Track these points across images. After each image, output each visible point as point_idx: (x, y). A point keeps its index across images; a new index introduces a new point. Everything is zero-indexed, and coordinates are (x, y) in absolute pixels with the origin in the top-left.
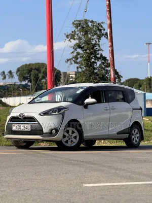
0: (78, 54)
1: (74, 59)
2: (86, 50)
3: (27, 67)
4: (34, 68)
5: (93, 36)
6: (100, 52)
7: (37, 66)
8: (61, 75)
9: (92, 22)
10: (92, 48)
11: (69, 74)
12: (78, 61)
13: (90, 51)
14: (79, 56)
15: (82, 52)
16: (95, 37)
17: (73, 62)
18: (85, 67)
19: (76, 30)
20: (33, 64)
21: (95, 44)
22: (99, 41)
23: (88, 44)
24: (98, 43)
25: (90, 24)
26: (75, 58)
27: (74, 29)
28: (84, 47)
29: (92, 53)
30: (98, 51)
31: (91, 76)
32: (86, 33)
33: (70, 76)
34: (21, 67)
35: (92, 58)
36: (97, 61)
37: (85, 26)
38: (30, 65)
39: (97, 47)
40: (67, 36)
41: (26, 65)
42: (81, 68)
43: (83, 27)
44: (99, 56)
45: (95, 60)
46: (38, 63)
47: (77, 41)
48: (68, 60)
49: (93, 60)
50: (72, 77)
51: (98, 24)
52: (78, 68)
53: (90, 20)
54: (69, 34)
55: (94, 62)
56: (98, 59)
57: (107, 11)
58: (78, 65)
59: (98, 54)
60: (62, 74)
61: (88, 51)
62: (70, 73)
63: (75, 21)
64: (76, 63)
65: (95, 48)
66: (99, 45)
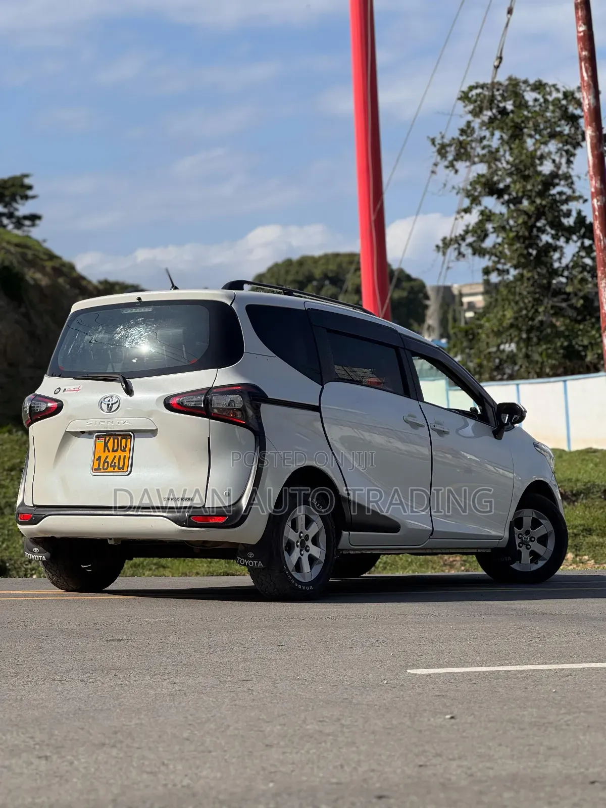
0: (487, 216)
1: (470, 239)
2: (517, 201)
3: (293, 270)
4: (318, 273)
5: (545, 143)
6: (574, 206)
7: (332, 267)
8: (427, 297)
9: (539, 86)
10: (542, 194)
11: (461, 295)
12: (488, 243)
13: (532, 202)
14: (489, 226)
15: (504, 210)
16: (553, 146)
17: (468, 251)
18: (516, 267)
19: (476, 123)
20: (315, 261)
21: (554, 175)
22: (569, 162)
23: (526, 178)
24: (564, 169)
25: (530, 96)
26: (474, 232)
27: (470, 117)
28: (507, 187)
29: (540, 213)
30: (566, 201)
31: (538, 302)
32: (516, 134)
33: (466, 300)
34: (270, 270)
35: (542, 230)
36: (561, 242)
37: (509, 106)
38: (302, 262)
39: (561, 187)
40: (442, 151)
41: (289, 263)
42: (501, 272)
43: (503, 112)
44: (569, 222)
45: (556, 237)
46: (337, 255)
47: (482, 169)
48: (447, 243)
49: (546, 238)
50: (471, 306)
51: (566, 95)
52: (487, 271)
53: (532, 81)
54: (446, 141)
55: (550, 248)
56: (568, 232)
57: (581, 59)
58: (486, 262)
59: (568, 214)
60: (431, 293)
61: (525, 203)
62: (465, 290)
63: (471, 88)
64: (478, 251)
65: (554, 191)
66: (567, 177)
